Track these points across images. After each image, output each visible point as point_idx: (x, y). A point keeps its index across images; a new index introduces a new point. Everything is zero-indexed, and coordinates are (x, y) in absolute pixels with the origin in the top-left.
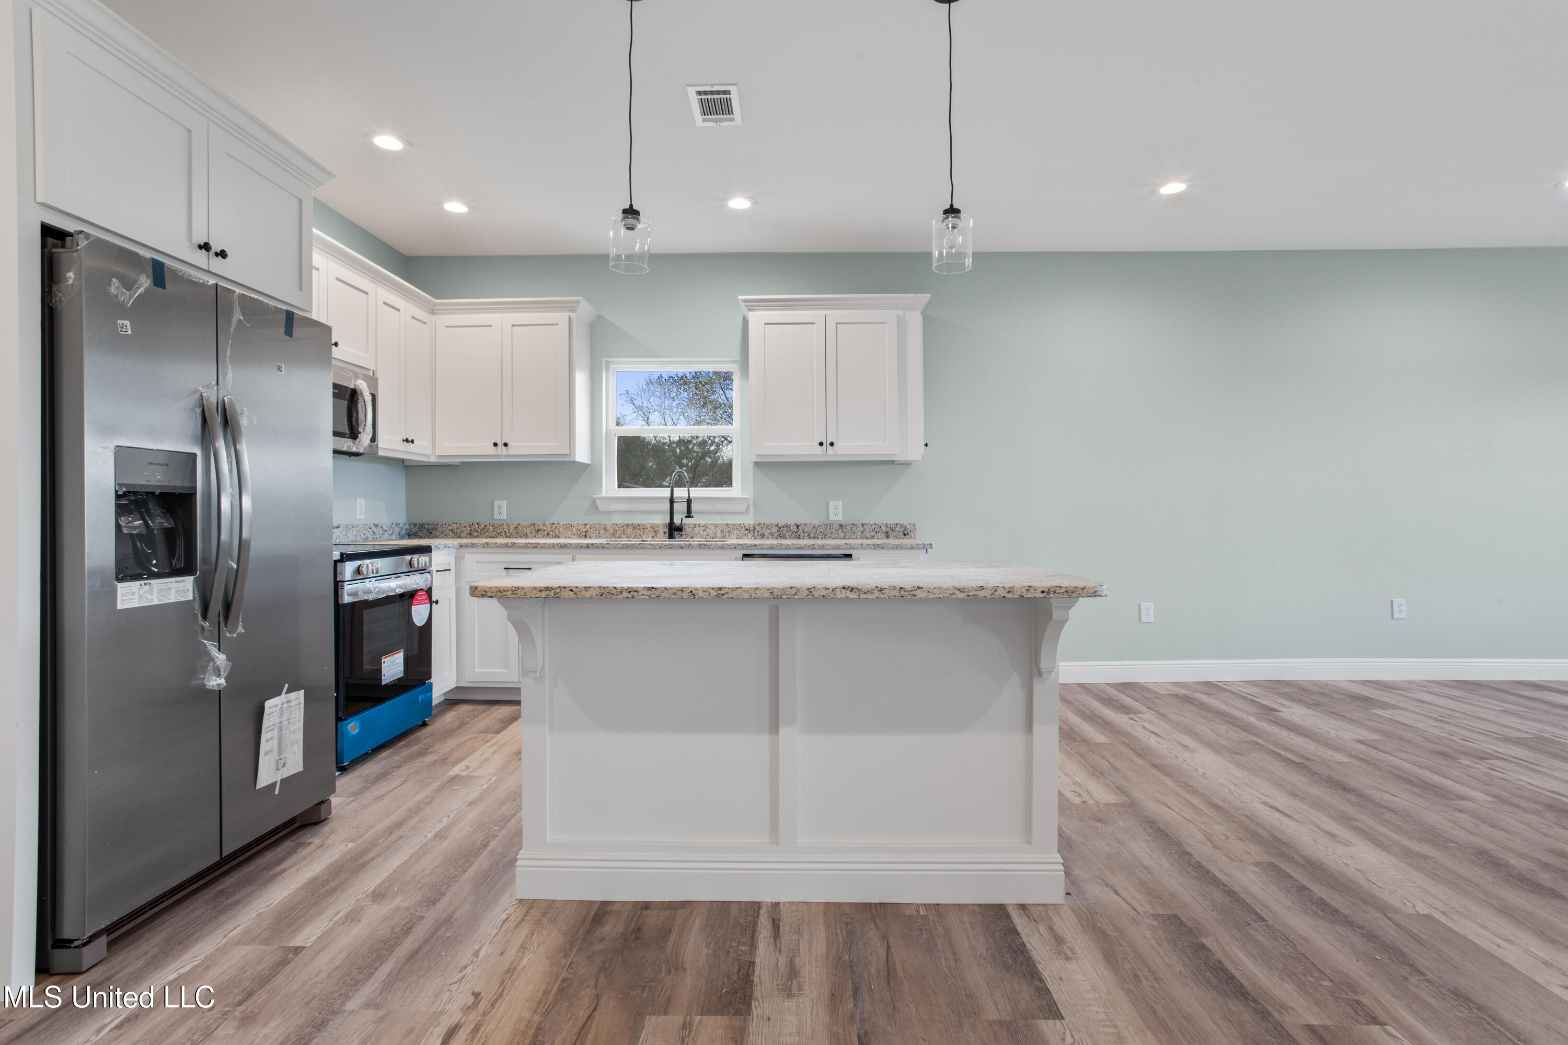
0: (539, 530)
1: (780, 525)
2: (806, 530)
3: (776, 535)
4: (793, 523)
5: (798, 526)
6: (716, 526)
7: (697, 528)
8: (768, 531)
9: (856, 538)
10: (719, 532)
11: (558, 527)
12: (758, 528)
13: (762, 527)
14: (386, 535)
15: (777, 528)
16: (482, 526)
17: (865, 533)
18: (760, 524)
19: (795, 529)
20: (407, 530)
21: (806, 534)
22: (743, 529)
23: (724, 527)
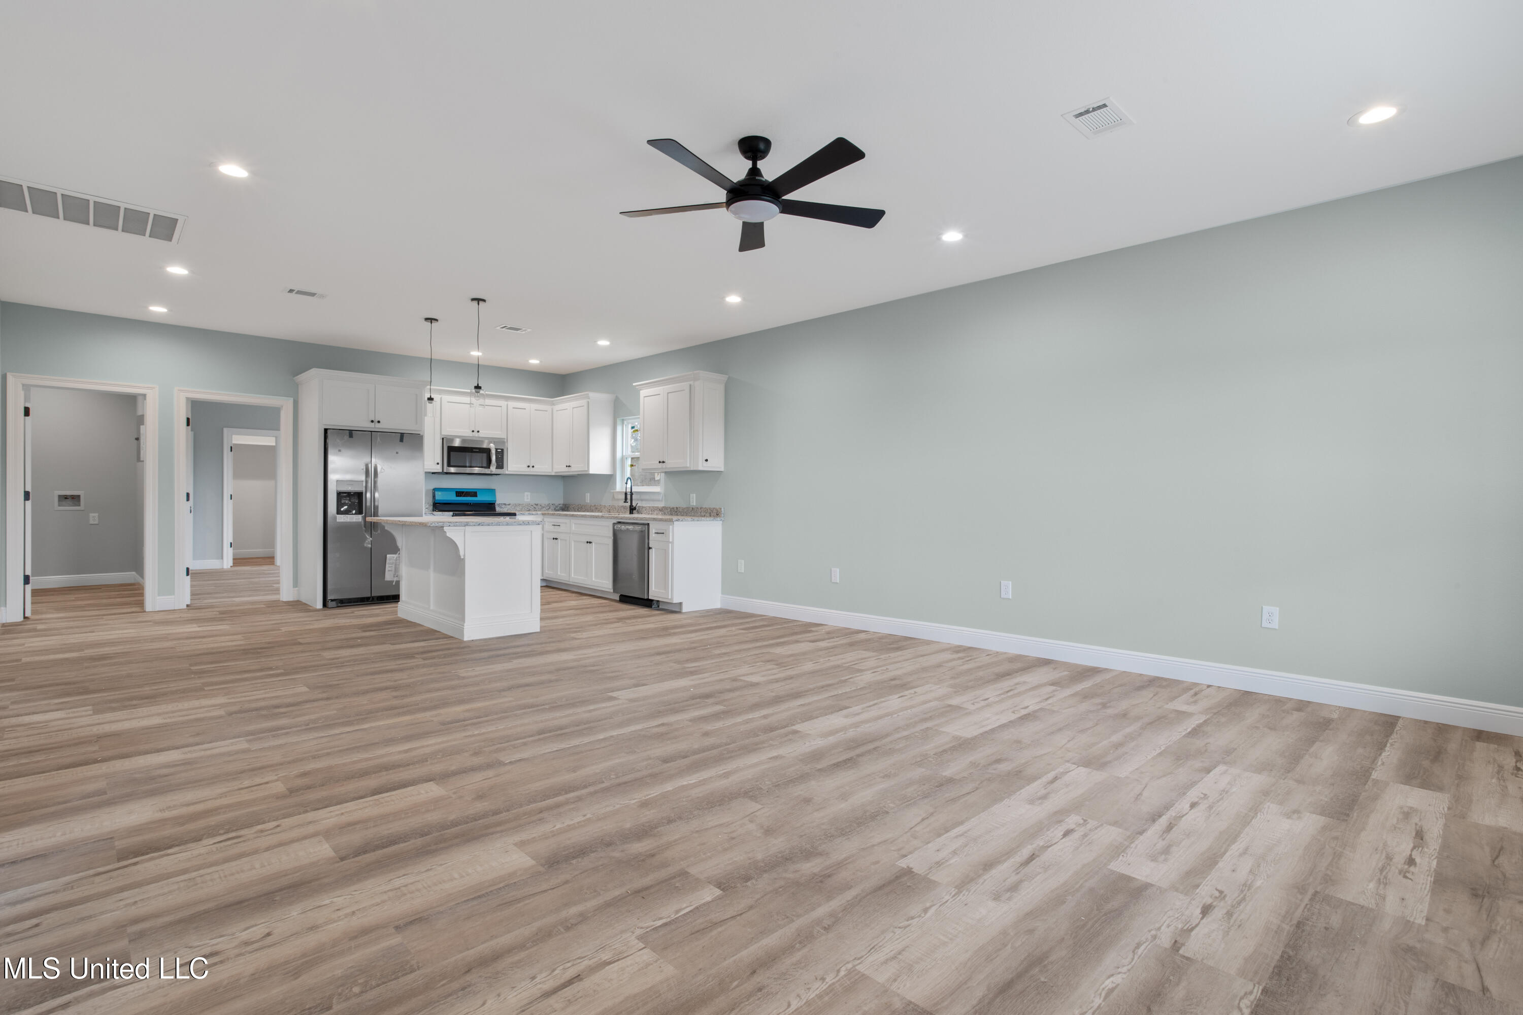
0: (596, 508)
2: (680, 510)
3: (669, 513)
5: (677, 508)
7: (642, 508)
8: (667, 511)
10: (650, 511)
12: (663, 509)
14: (544, 509)
15: (670, 509)
16: (581, 506)
17: (702, 513)
20: (562, 506)
21: (680, 513)
22: (658, 510)
23: (652, 508)
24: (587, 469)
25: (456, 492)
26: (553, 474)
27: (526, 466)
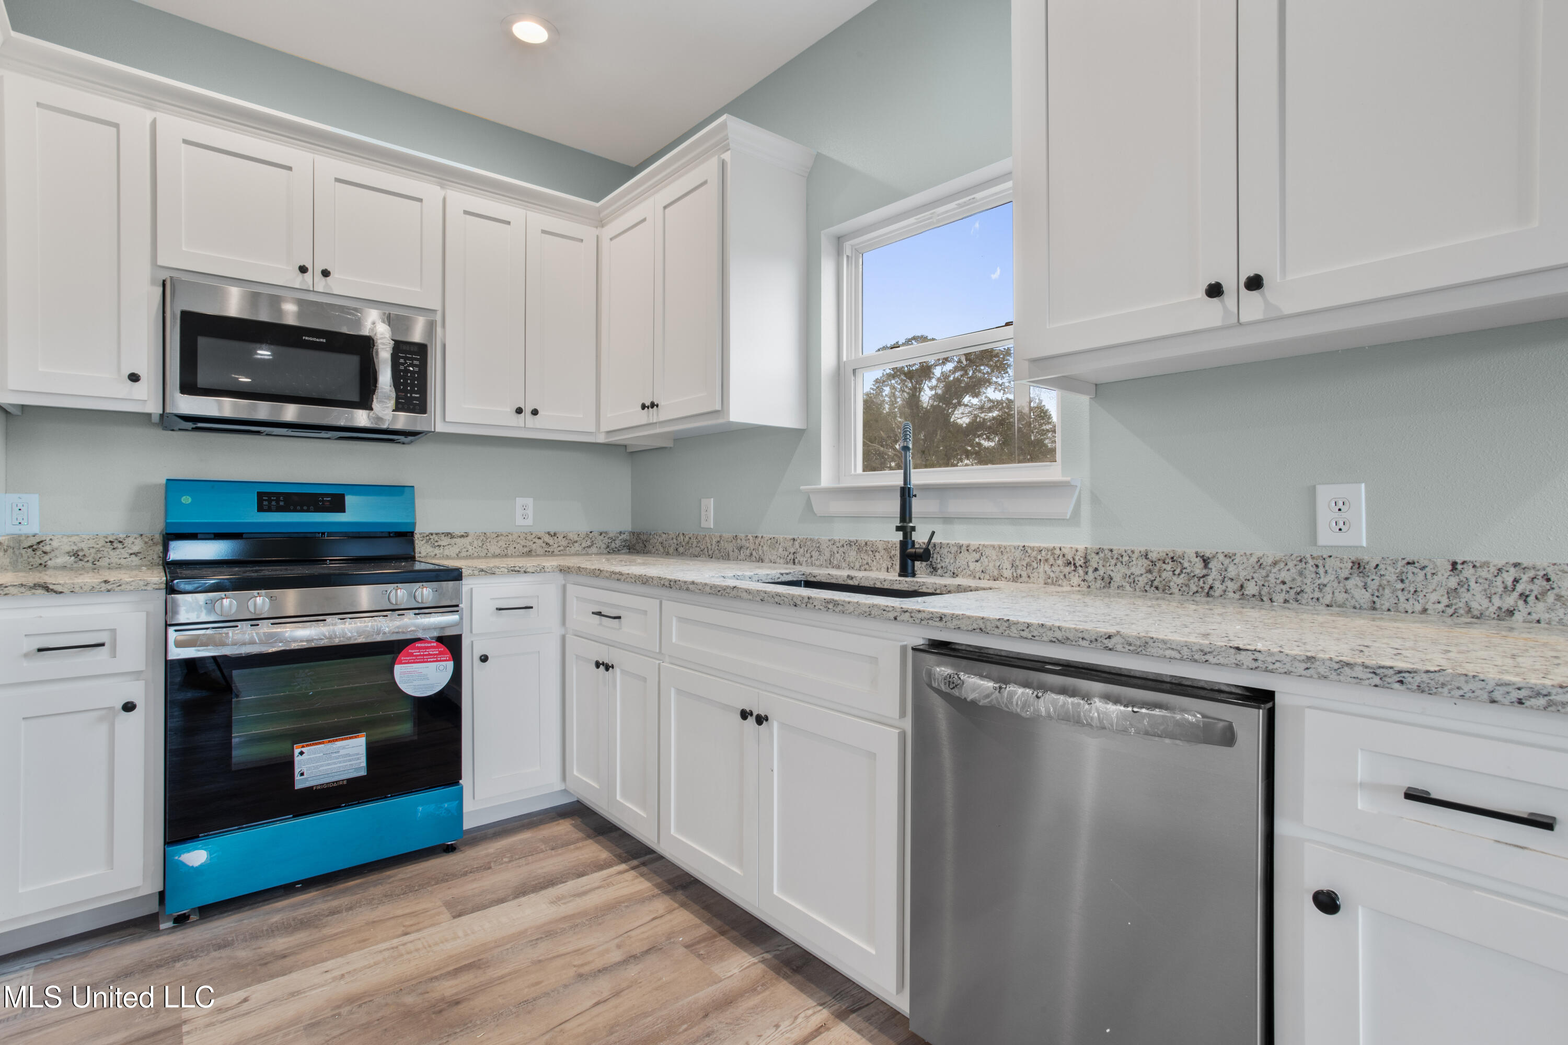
0: (741, 547)
1: (1153, 556)
2: (1232, 572)
3: (1142, 581)
4: (1191, 552)
5: (1206, 561)
6: (1001, 550)
7: (965, 553)
8: (1124, 570)
9: (1425, 611)
10: (1007, 565)
11: (762, 544)
12: (1094, 561)
13: (1105, 560)
14: (573, 549)
15: (1147, 562)
16: (687, 539)
17: (1466, 596)
18: (1102, 550)
19: (1199, 569)
20: (626, 541)
21: (1232, 586)
22: (1060, 562)
23: (1018, 554)
24: (718, 407)
25: (260, 495)
26: (601, 439)
27: (510, 409)
